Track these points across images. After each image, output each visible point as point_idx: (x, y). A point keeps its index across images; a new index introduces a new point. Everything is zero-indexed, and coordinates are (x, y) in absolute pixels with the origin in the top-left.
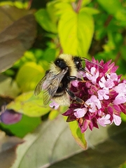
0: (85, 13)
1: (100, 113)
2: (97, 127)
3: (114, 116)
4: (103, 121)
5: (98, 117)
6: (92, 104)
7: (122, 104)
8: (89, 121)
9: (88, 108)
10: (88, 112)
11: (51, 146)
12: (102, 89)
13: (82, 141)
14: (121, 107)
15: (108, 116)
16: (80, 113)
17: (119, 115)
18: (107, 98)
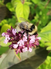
0: (26, 4)
1: (24, 47)
2: (22, 52)
3: (29, 48)
4: (25, 50)
5: (23, 48)
6: (20, 43)
7: (33, 43)
8: (19, 50)
9: (19, 44)
10: (19, 46)
11: (13, 58)
12: (24, 37)
13: (19, 57)
14: (32, 45)
15: (27, 48)
16: (16, 46)
17: (31, 48)
18: (26, 41)
